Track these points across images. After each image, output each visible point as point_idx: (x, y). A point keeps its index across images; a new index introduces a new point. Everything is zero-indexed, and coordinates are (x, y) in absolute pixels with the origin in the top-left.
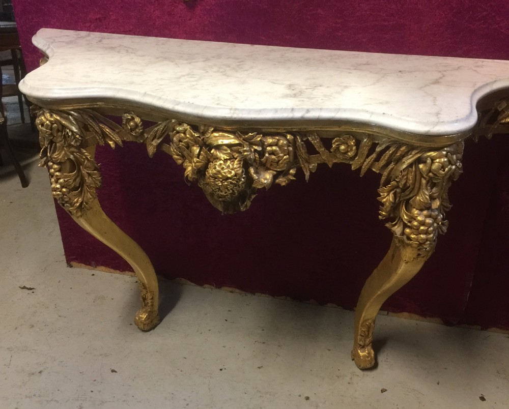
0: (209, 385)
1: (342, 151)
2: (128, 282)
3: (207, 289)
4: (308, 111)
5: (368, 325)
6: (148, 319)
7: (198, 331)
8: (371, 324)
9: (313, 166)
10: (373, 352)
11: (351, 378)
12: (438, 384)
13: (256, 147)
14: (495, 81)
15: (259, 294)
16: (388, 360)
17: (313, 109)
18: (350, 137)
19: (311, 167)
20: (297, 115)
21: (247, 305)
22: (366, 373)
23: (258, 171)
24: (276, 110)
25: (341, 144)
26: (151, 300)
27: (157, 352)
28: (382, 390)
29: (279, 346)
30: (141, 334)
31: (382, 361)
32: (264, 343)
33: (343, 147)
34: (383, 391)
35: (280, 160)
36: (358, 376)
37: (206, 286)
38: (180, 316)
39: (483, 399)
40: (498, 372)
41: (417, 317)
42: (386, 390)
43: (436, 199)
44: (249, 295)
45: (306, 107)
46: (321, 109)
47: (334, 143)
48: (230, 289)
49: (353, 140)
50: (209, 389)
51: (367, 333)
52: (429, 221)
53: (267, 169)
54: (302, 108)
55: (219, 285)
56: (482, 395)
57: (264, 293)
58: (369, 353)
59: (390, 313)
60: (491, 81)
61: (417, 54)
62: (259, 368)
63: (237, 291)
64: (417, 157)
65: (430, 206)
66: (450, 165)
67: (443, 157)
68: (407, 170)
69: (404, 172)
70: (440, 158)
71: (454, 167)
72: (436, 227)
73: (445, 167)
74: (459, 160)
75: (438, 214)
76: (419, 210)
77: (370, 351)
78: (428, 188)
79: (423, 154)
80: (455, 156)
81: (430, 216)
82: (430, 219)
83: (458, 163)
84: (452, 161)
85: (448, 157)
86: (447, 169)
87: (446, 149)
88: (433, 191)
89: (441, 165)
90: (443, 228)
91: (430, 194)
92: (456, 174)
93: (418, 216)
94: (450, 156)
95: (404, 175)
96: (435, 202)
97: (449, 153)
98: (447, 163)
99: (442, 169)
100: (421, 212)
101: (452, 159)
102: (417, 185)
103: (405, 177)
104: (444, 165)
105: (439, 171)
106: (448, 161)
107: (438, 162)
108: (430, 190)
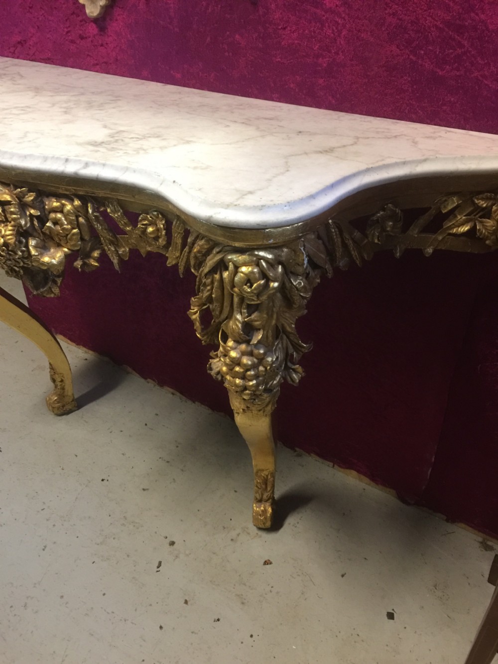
0: (79, 494)
1: (152, 236)
2: (78, 358)
3: (150, 384)
4: (87, 165)
5: (264, 477)
6: (58, 403)
7: (109, 429)
8: (267, 476)
9: (124, 250)
10: (271, 511)
11: (238, 535)
12: (343, 576)
13: (32, 211)
14: (425, 160)
15: (199, 404)
16: (298, 526)
17: (94, 164)
18: (158, 215)
19: (120, 253)
20: (70, 169)
21: (180, 413)
22: (260, 533)
23: (46, 245)
24: (45, 159)
25: (150, 225)
26: (60, 383)
27: (54, 441)
28: (266, 561)
29: (182, 470)
30: (51, 417)
31: (289, 524)
32: (168, 462)
33: (150, 229)
34: (267, 563)
35: (67, 235)
36: (249, 534)
37: (149, 380)
38: (102, 408)
39: (391, 616)
40: (435, 586)
41: (367, 480)
42: (271, 563)
43: (259, 329)
44: (189, 402)
45: (85, 159)
46: (104, 165)
47: (141, 221)
48: (172, 390)
49: (161, 221)
50: (77, 498)
51: (264, 486)
52: (246, 360)
53: (59, 245)
54: (80, 160)
55: (162, 383)
56: (393, 610)
57: (203, 404)
58: (265, 511)
59: (336, 466)
60: (420, 157)
61: (361, 113)
62: (144, 490)
63: (178, 394)
64: (218, 258)
65: (248, 338)
66: (263, 279)
67: (252, 265)
68: (211, 277)
69: (207, 279)
70: (247, 266)
71: (276, 284)
72: (262, 371)
73: (252, 281)
74: (300, 276)
75: (265, 354)
76: (234, 341)
77: (267, 508)
78: (243, 311)
79: (225, 255)
80: (280, 267)
81: (251, 354)
82: (251, 358)
83: (298, 281)
84: (268, 275)
85: (261, 267)
86: (255, 285)
87: (256, 253)
88: (253, 316)
89: (246, 277)
90: (294, 375)
91: (246, 320)
92: (294, 297)
93: (231, 351)
94: (263, 266)
95: (207, 284)
96: (257, 334)
97: (262, 261)
98: (257, 275)
99: (248, 284)
100: (238, 346)
101: (269, 271)
102: (226, 304)
103: (209, 288)
104: (251, 278)
105: (243, 286)
106: (259, 273)
107: (242, 272)
108: (247, 315)
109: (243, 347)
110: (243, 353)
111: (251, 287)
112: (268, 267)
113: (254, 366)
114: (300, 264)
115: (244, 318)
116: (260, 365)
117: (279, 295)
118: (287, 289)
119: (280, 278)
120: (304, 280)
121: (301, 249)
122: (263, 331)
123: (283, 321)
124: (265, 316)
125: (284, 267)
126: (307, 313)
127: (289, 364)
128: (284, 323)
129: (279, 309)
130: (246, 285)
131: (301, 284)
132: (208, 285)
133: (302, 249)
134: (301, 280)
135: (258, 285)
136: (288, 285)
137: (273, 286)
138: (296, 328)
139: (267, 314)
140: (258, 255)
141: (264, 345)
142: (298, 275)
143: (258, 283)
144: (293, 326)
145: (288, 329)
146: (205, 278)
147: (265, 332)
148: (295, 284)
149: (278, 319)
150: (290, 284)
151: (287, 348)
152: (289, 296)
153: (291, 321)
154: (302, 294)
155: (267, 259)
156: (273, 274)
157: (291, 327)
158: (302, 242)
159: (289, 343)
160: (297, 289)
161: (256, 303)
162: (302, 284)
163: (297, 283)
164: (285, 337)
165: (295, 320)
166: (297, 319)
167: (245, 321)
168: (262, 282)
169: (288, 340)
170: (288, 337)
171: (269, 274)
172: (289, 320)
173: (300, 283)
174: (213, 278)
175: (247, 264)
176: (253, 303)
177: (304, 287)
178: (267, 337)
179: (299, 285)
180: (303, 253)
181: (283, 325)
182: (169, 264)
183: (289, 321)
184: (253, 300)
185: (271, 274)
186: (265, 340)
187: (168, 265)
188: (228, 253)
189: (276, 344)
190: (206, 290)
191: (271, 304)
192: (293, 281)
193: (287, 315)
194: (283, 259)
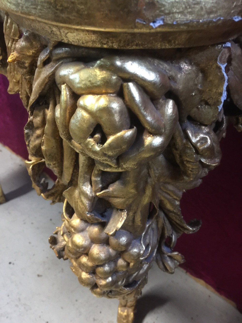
7: (24, 221)
43: (121, 210)
52: (97, 251)
59: (188, 273)
64: (45, 75)
65: (102, 220)
66: (131, 128)
67: (106, 93)
68: (41, 114)
69: (35, 116)
70: (98, 94)
71: (157, 141)
72: (122, 266)
73: (106, 130)
74: (206, 126)
75: (128, 244)
76: (82, 220)
77: (129, 313)
78: (93, 178)
79: (56, 69)
80: (171, 103)
81: (106, 242)
82: (106, 248)
83: (202, 135)
84: (141, 118)
85: (127, 98)
86: (111, 139)
87: (118, 63)
88: (111, 189)
89: (92, 120)
90: (169, 262)
91: (98, 194)
92: (188, 165)
93: (75, 233)
94: (133, 98)
95: (35, 125)
96: (116, 216)
97: (131, 85)
98: (117, 118)
99: (97, 136)
100: (87, 226)
101: (145, 109)
102: (67, 163)
103: (38, 132)
104: (102, 124)
105: (86, 138)
106: (121, 112)
107: (85, 109)
108: (100, 186)
109: (95, 230)
110: (94, 241)
111: (103, 140)
112: (143, 101)
113: (110, 260)
114: (210, 102)
115: (96, 192)
116: (120, 257)
117: (161, 158)
118: (176, 149)
119: (168, 128)
120: (212, 134)
121: (220, 68)
122: (128, 214)
123: (161, 196)
124: (133, 191)
125: (178, 104)
126: (201, 185)
127: (165, 249)
128: (162, 198)
129: (158, 180)
130: (92, 136)
131: (206, 142)
132: (38, 128)
133: (223, 67)
134: (207, 134)
135: (117, 139)
136: (180, 142)
137: (151, 144)
138: (181, 205)
139: (136, 188)
140: (122, 70)
141: (128, 230)
142: (202, 124)
143: (119, 134)
144: (177, 203)
145: (169, 206)
146: (32, 113)
147: (131, 214)
148: (194, 140)
149: (154, 194)
150: (185, 141)
151: (163, 229)
152: (178, 161)
153: (175, 197)
154: (203, 160)
155: (142, 82)
156: (154, 118)
157: (173, 205)
158: (226, 50)
159: (167, 222)
160: (197, 151)
161: (116, 170)
162: (209, 141)
163: (198, 139)
164: (162, 215)
165: (180, 194)
166: (184, 194)
167: (97, 196)
168: (128, 133)
169: (166, 219)
170: (166, 215)
171: (144, 116)
172: (172, 195)
173: (204, 140)
174: (44, 116)
175: (96, 90)
176: (108, 170)
177: (211, 148)
178: (133, 220)
179: (202, 144)
180: (223, 77)
181: (161, 202)
182: (10, 91)
183: (172, 197)
184: (110, 166)
185: (149, 118)
186: (130, 224)
187: (10, 93)
188: (62, 63)
189: (147, 226)
190: (35, 135)
191: (145, 171)
192: (190, 135)
193: (170, 187)
194: (179, 86)
